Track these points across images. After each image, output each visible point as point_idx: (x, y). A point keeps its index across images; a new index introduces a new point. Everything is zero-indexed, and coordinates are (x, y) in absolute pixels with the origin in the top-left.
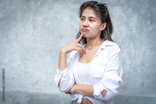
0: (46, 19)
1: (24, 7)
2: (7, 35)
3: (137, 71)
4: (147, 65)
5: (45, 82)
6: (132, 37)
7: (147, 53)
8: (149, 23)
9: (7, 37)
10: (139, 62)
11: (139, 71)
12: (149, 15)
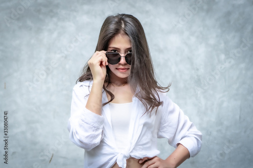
0: (66, 57)
1: (33, 41)
2: (5, 84)
3: (211, 132)
4: (226, 123)
5: (64, 158)
6: (199, 80)
7: (225, 104)
8: (223, 57)
9: (5, 88)
10: (213, 119)
11: (215, 133)
12: (222, 45)
